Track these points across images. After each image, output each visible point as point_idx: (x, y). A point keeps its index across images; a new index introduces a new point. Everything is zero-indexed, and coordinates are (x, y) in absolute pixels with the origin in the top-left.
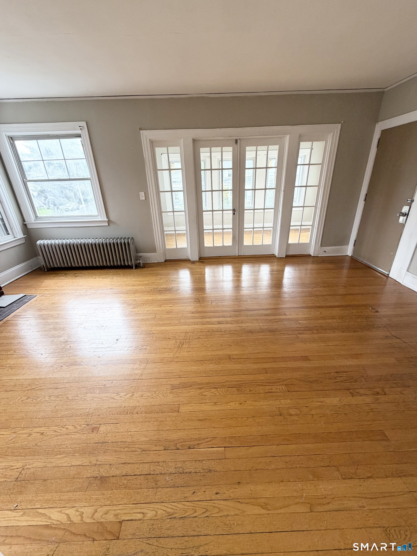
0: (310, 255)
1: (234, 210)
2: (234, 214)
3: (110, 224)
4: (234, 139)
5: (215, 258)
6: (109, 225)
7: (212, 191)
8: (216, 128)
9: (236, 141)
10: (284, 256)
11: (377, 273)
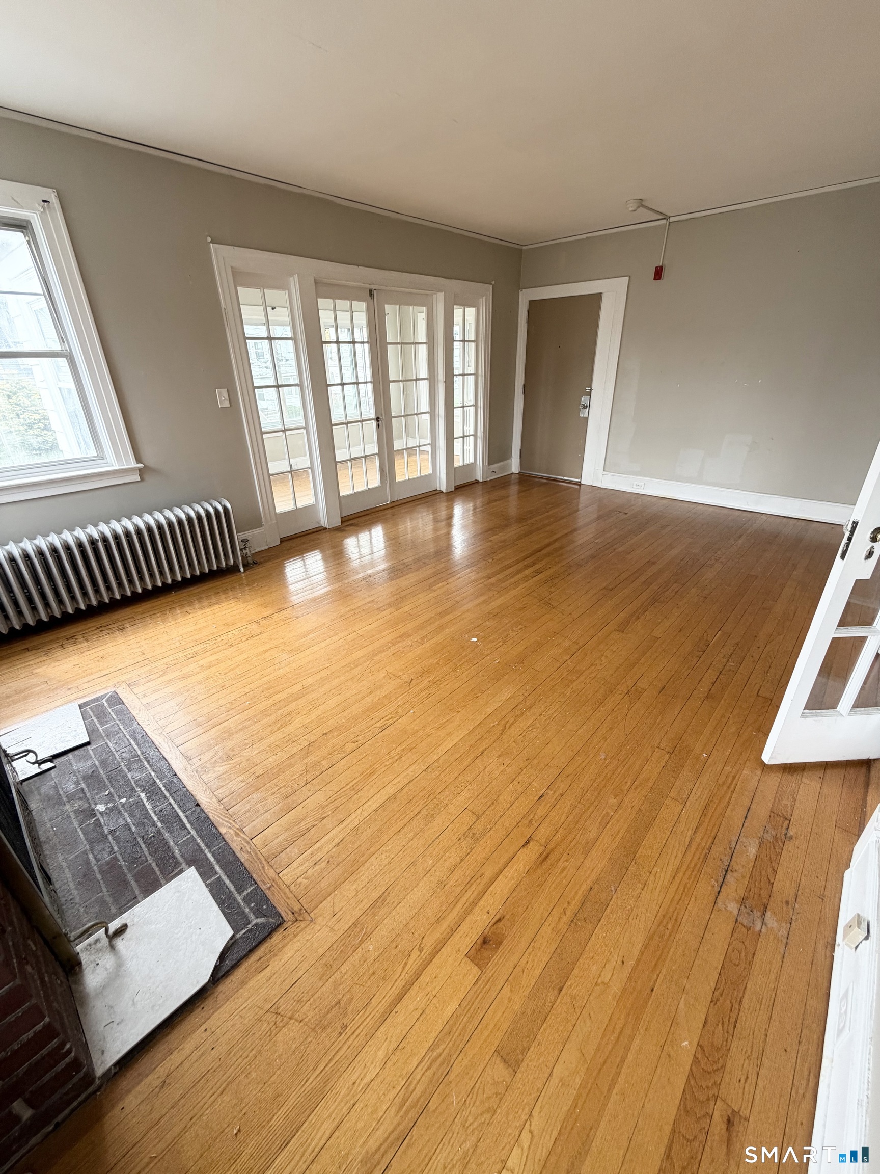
0: (478, 482)
1: (378, 419)
2: (379, 426)
3: (146, 477)
4: (366, 288)
5: (363, 514)
6: (142, 479)
7: (343, 384)
8: (351, 265)
9: (371, 293)
10: (454, 490)
11: (562, 484)
